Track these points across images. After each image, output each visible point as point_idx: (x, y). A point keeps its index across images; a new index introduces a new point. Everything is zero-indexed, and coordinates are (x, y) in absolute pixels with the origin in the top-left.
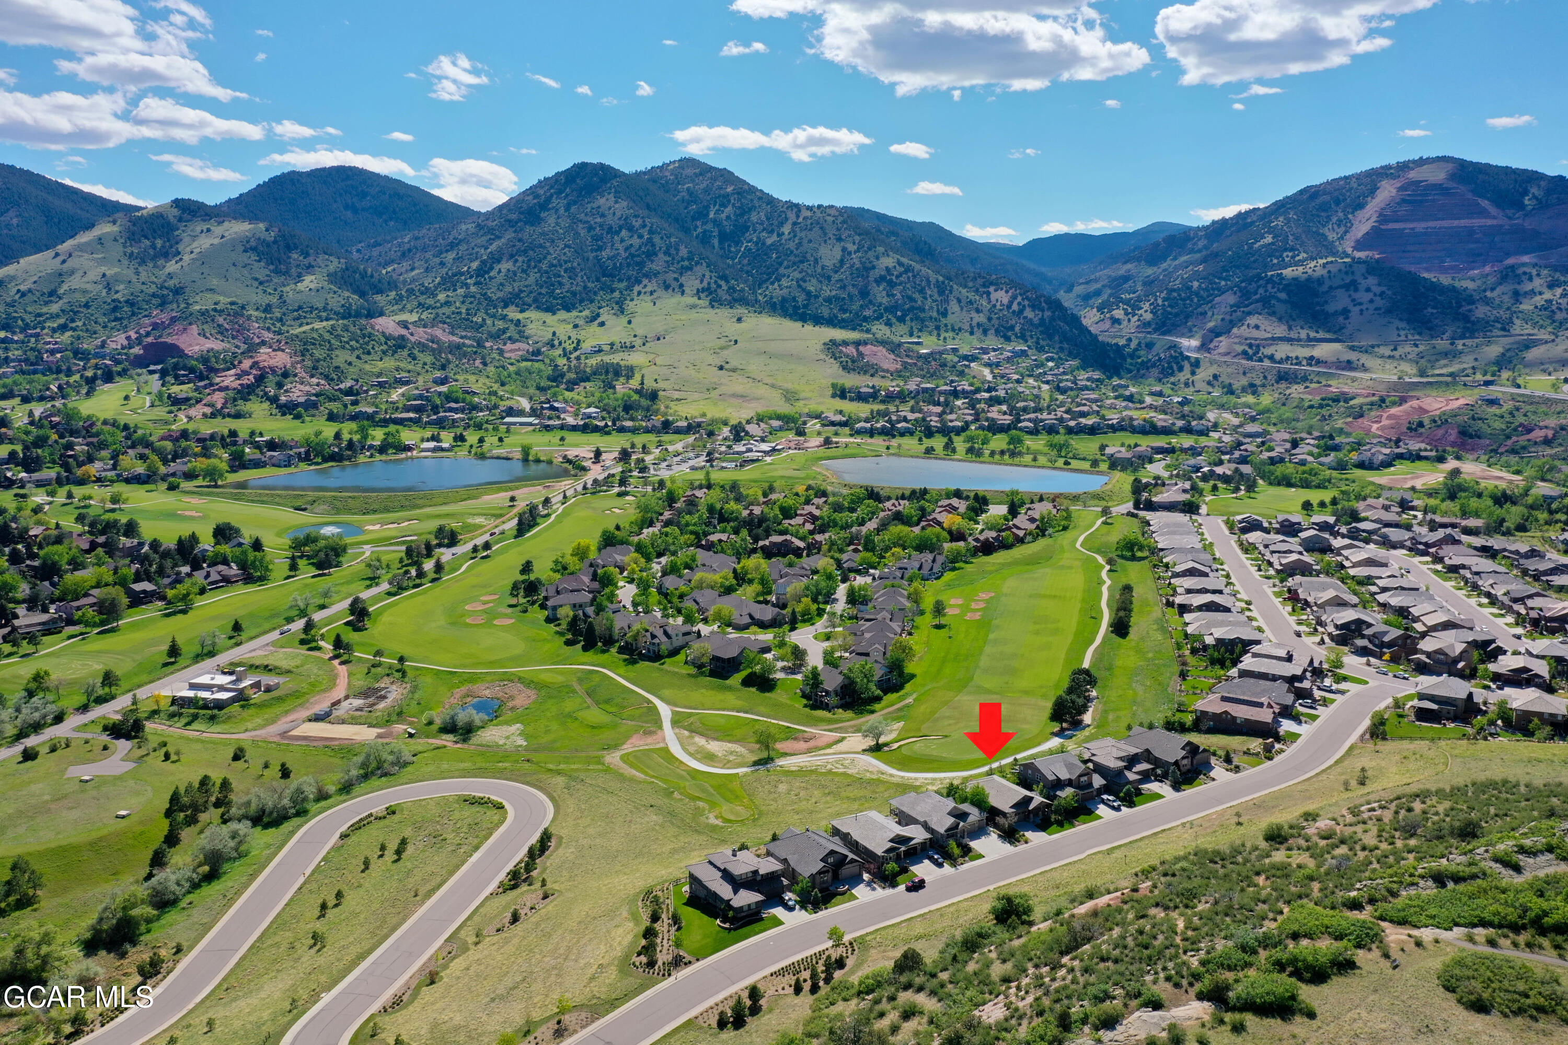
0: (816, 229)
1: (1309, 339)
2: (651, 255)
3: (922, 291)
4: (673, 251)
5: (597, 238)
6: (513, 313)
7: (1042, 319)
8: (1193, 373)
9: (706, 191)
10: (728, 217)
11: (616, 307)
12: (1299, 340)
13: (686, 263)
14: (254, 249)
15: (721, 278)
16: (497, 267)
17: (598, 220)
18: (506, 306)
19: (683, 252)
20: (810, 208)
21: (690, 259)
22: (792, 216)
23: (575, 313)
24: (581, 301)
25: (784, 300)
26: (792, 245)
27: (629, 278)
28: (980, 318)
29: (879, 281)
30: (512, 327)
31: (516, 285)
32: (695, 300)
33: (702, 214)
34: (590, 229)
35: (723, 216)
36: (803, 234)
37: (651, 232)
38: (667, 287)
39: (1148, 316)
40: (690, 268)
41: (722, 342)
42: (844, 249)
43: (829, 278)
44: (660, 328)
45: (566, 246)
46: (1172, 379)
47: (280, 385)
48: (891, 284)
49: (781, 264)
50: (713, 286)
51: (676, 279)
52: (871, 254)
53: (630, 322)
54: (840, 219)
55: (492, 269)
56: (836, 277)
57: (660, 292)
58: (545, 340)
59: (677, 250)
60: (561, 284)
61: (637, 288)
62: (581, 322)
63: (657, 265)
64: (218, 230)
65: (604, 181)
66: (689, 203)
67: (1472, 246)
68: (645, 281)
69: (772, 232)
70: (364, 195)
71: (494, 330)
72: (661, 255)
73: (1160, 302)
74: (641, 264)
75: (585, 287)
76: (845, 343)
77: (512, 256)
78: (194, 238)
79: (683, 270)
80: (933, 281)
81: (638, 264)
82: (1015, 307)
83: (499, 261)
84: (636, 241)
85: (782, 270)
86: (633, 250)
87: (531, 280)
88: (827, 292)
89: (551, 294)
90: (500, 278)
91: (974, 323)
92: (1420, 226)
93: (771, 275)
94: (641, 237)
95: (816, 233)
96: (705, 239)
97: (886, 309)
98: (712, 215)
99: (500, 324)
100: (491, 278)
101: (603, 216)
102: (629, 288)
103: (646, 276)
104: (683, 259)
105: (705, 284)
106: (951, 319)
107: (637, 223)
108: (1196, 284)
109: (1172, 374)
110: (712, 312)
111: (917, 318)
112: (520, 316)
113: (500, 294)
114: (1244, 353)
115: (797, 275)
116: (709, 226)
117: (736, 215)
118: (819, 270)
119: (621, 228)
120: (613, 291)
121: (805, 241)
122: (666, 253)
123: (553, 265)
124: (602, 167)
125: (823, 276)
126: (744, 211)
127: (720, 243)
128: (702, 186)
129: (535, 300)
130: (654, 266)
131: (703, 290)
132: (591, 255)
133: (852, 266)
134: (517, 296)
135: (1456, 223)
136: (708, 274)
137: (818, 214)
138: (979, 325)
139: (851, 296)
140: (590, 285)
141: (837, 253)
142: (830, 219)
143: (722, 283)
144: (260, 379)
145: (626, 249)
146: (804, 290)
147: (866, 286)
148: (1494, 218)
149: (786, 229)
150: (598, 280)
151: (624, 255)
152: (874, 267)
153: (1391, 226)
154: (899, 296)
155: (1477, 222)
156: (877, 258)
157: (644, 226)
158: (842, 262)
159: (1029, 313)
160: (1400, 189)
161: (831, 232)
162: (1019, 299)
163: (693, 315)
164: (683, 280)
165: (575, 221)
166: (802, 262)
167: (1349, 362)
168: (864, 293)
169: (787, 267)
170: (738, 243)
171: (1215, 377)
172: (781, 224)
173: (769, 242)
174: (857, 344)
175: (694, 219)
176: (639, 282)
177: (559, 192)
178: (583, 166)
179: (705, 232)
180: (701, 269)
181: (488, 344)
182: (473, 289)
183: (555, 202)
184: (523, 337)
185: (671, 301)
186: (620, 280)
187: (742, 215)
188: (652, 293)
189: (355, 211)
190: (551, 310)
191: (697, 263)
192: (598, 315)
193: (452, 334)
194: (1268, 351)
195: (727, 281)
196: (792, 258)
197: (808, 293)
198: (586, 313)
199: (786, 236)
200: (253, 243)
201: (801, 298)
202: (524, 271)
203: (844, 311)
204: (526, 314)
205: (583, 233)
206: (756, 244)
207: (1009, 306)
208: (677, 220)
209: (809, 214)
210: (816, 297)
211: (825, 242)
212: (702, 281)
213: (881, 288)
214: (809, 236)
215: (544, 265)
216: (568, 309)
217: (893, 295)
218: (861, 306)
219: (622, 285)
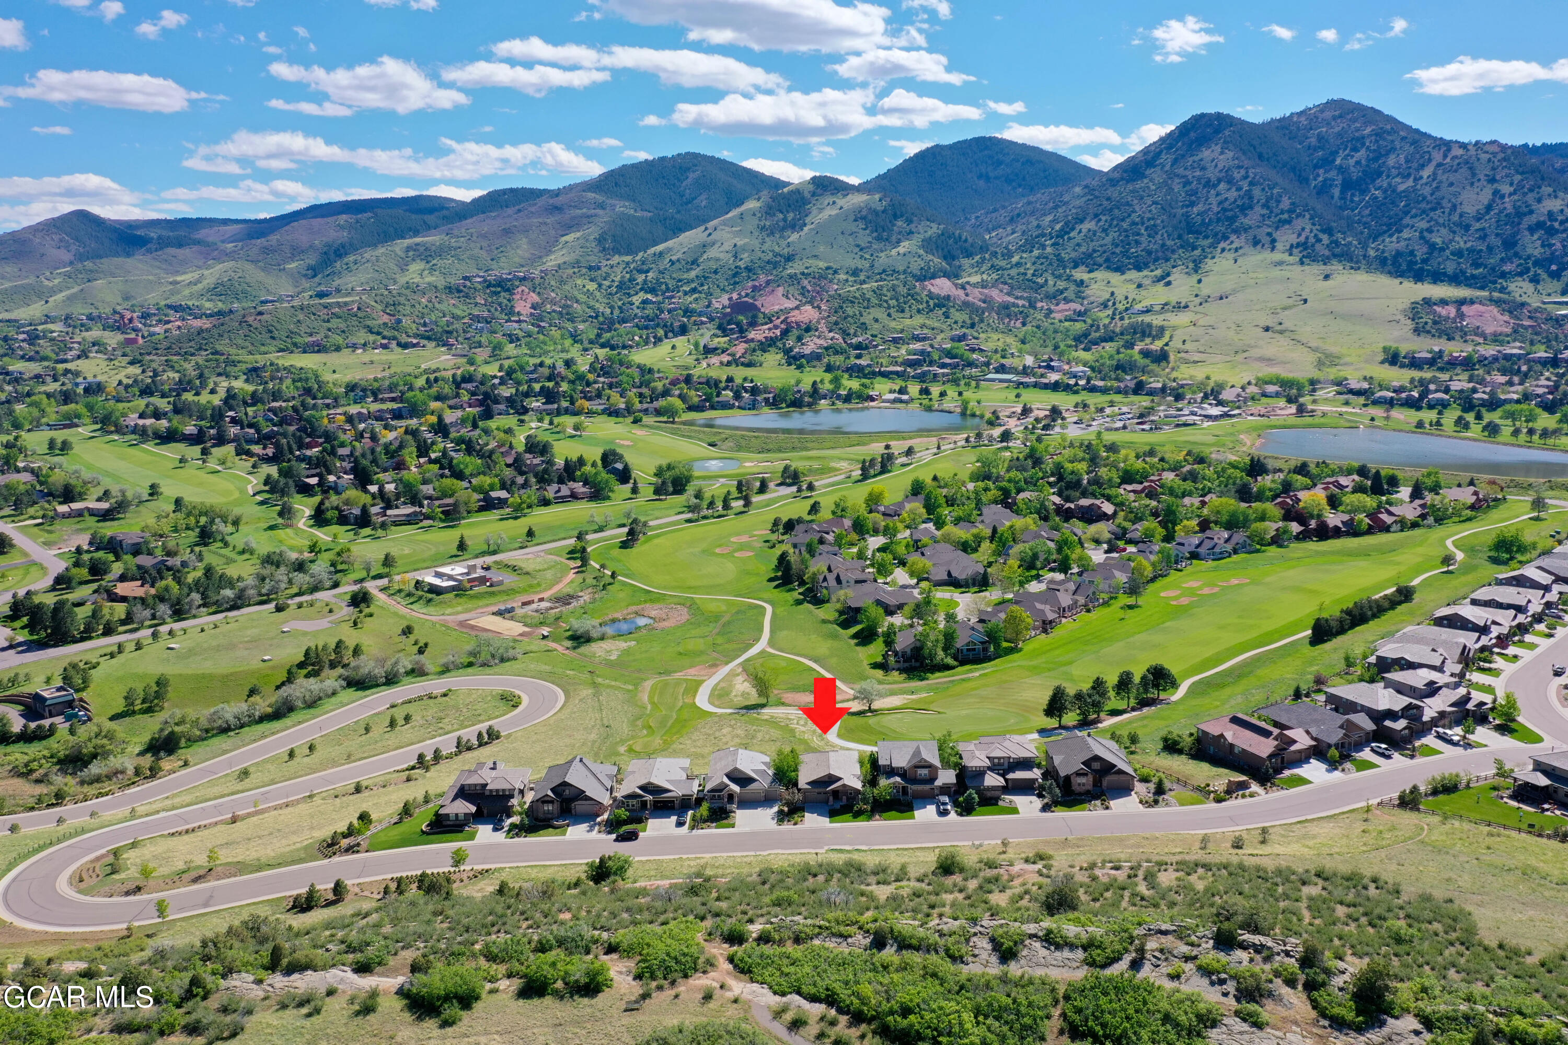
0: (1464, 170)
2: (1245, 209)
4: (1273, 204)
5: (1192, 193)
6: (1080, 274)
9: (1340, 135)
10: (1358, 163)
11: (1191, 265)
13: (1286, 216)
14: (864, 218)
15: (1323, 231)
16: (1078, 227)
17: (1198, 173)
18: (1075, 267)
19: (1286, 203)
20: (1463, 146)
21: (1290, 211)
22: (1437, 157)
23: (1145, 273)
24: (1156, 260)
25: (1398, 254)
26: (1427, 191)
27: (1216, 235)
29: (1532, 230)
30: (1073, 287)
31: (1092, 245)
32: (1286, 257)
33: (1327, 162)
34: (1187, 183)
35: (1352, 162)
36: (1444, 177)
37: (1251, 184)
38: (1256, 242)
40: (1289, 222)
41: (1290, 302)
42: (1496, 193)
43: (1467, 228)
44: (1227, 287)
45: (1154, 203)
47: (799, 339)
48: (1551, 232)
49: (1406, 213)
50: (1312, 240)
51: (1269, 234)
52: (1530, 197)
53: (1199, 281)
54: (1502, 155)
55: (1073, 229)
56: (1478, 225)
57: (1248, 249)
58: (1101, 300)
59: (1278, 202)
60: (1137, 243)
61: (1222, 245)
62: (1146, 282)
63: (1252, 217)
64: (841, 202)
65: (1217, 131)
66: (1315, 149)
68: (1233, 237)
69: (1409, 175)
70: (1000, 163)
71: (1051, 290)
72: (1258, 208)
74: (1233, 219)
75: (1163, 245)
76: (1444, 302)
77: (1096, 216)
78: (821, 210)
79: (1280, 224)
81: (1229, 219)
83: (1082, 221)
84: (1233, 194)
85: (1407, 220)
86: (1226, 205)
87: (1108, 240)
88: (1460, 242)
89: (1125, 253)
90: (1079, 239)
93: (1394, 226)
94: (1239, 189)
95: (1462, 175)
96: (1323, 190)
97: (1537, 263)
98: (1338, 162)
99: (1061, 285)
100: (1070, 239)
101: (1203, 169)
102: (1213, 246)
103: (1236, 232)
104: (1282, 212)
105: (1302, 239)
107: (1237, 175)
110: (1299, 268)
112: (1086, 277)
113: (1073, 255)
115: (1424, 225)
116: (1333, 174)
117: (1368, 160)
118: (1455, 218)
119: (1220, 180)
120: (1194, 248)
121: (1445, 185)
122: (1263, 206)
123: (1134, 223)
124: (1219, 116)
125: (1459, 225)
126: (1378, 155)
127: (1343, 192)
128: (1337, 129)
129: (1107, 260)
130: (1246, 221)
131: (1298, 245)
132: (1180, 212)
133: (1501, 212)
134: (1090, 256)
136: (1308, 227)
137: (1472, 151)
139: (1490, 249)
140: (1169, 243)
141: (1486, 196)
142: (1484, 157)
143: (1325, 239)
144: (785, 333)
145: (1220, 203)
146: (1427, 242)
147: (1514, 235)
149: (1426, 173)
150: (1180, 237)
151: (1216, 209)
152: (1531, 212)
154: (1558, 246)
156: (1539, 201)
157: (1246, 177)
158: (1489, 208)
161: (1483, 172)
163: (1276, 272)
165: (1171, 175)
166: (1433, 209)
168: (1510, 244)
169: (1415, 216)
170: (1364, 192)
172: (1422, 166)
173: (1402, 188)
174: (1461, 302)
175: (1316, 167)
176: (1225, 238)
177: (1170, 147)
178: (1203, 115)
179: (1325, 180)
180: (1304, 223)
181: (1039, 305)
182: (1049, 250)
183: (1163, 156)
184: (1080, 296)
185: (1256, 259)
186: (1206, 237)
187: (1376, 159)
188: (1236, 250)
189: (987, 179)
190: (1120, 270)
191: (1299, 216)
192: (1168, 275)
193: (1009, 294)
195: (1331, 235)
196: (1423, 205)
197: (1432, 247)
198: (1158, 272)
199: (1424, 181)
200: (864, 213)
201: (1421, 252)
202: (1104, 230)
203: (1476, 265)
204: (1092, 275)
205: (1177, 188)
206: (1385, 191)
208: (1293, 169)
209: (1460, 152)
210: (1442, 249)
211: (1472, 184)
212: (1299, 235)
213: (1536, 237)
214: (1452, 179)
215: (1125, 225)
216: (1139, 269)
217: (1550, 246)
218: (1502, 260)
219: (1206, 243)
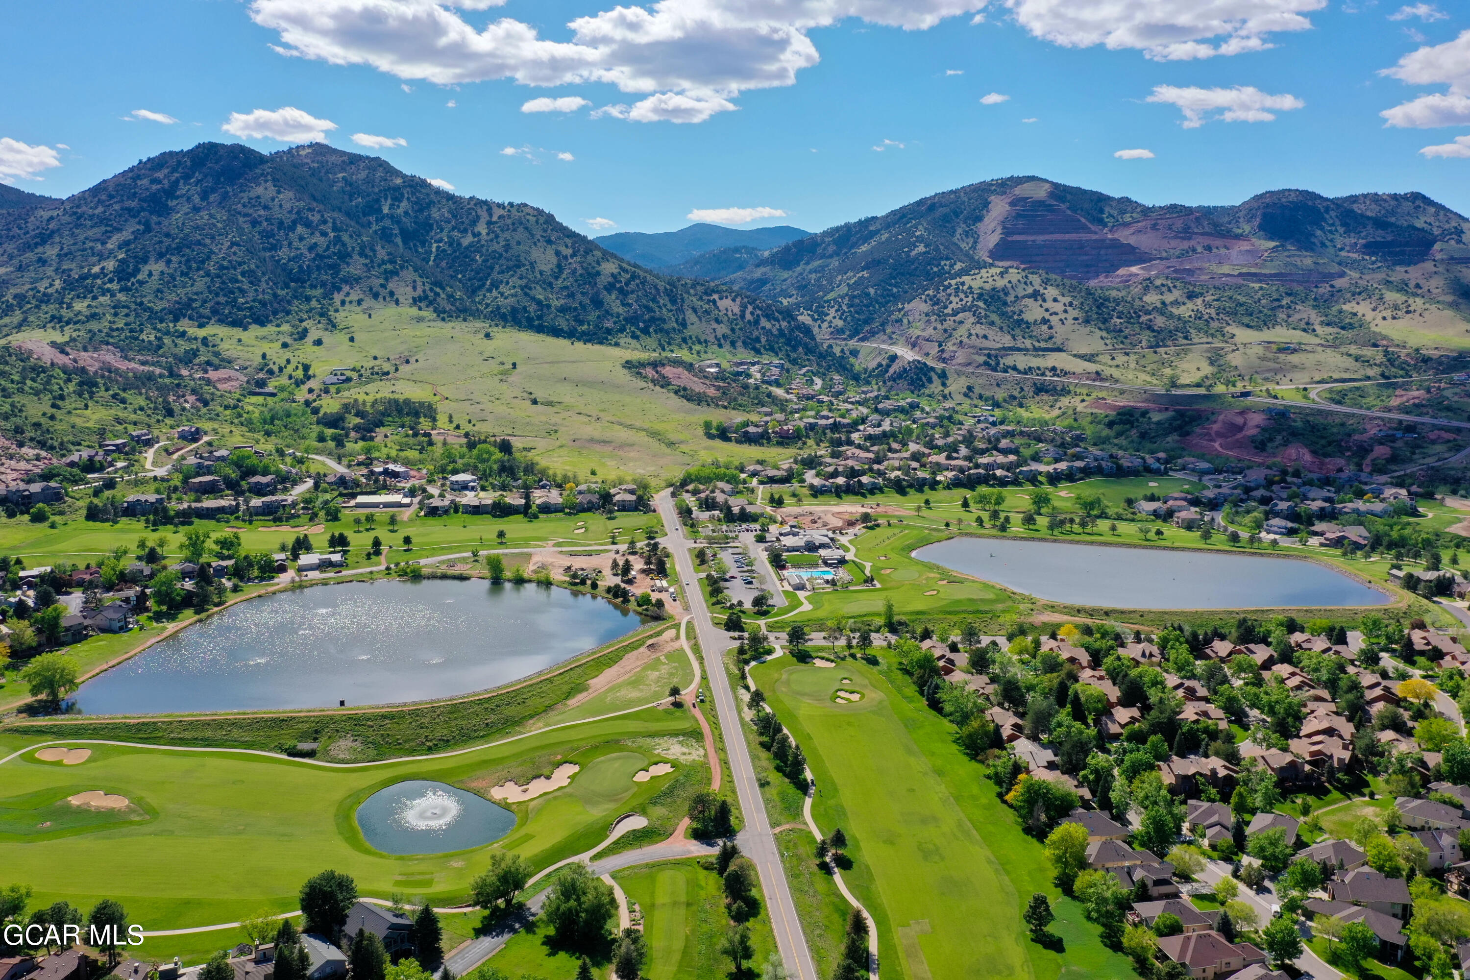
0: (521, 229)
1: (1036, 349)
2: (344, 256)
3: (654, 300)
4: (368, 251)
5: (267, 235)
6: (192, 329)
7: (780, 330)
8: (944, 385)
9: (368, 182)
10: (406, 213)
11: (323, 320)
12: (1027, 350)
13: (389, 267)
15: (434, 284)
16: (144, 269)
18: (176, 320)
19: (382, 253)
20: (500, 206)
21: (391, 262)
22: (483, 214)
23: (273, 328)
24: (275, 313)
25: (514, 310)
26: (497, 247)
27: (323, 284)
28: (722, 329)
29: (607, 290)
30: (202, 348)
31: (180, 291)
32: (414, 311)
33: (373, 208)
34: (255, 223)
36: (507, 235)
37: (335, 228)
38: (376, 296)
39: (840, 323)
40: (395, 273)
41: (496, 365)
42: (558, 253)
43: (550, 285)
44: (400, 348)
45: (233, 244)
46: (927, 392)
48: (623, 293)
49: (491, 268)
50: (430, 294)
51: (383, 286)
52: (590, 259)
53: (352, 339)
55: (137, 271)
56: (559, 283)
57: (368, 302)
58: (257, 364)
59: (374, 251)
60: (242, 291)
61: (338, 297)
62: (288, 340)
63: (355, 266)
65: (249, 166)
66: (352, 195)
67: (1085, 258)
68: (346, 288)
69: (465, 231)
71: (179, 352)
72: (356, 257)
73: (845, 308)
74: (335, 268)
76: (642, 365)
77: (160, 255)
79: (389, 275)
80: (662, 289)
81: (331, 267)
82: (748, 317)
83: (145, 260)
84: (317, 238)
85: (495, 275)
86: (320, 250)
87: (200, 285)
88: (556, 301)
89: (233, 303)
90: (155, 283)
91: (719, 335)
92: (1040, 238)
93: (484, 280)
94: (324, 234)
95: (521, 234)
97: (627, 321)
98: (386, 210)
99: (183, 344)
100: (141, 283)
102: (328, 296)
103: (346, 281)
104: (383, 262)
105: (420, 292)
106: (691, 331)
107: (316, 218)
108: (872, 291)
109: (923, 386)
110: (444, 325)
111: (661, 330)
112: (203, 333)
113: (162, 304)
114: (986, 363)
115: (517, 281)
116: (386, 223)
117: (414, 211)
118: (538, 275)
119: (294, 223)
120: (308, 299)
121: (513, 243)
122: (361, 255)
123: (221, 268)
124: (240, 148)
125: (545, 282)
126: (422, 207)
127: (405, 242)
129: (214, 312)
130: (351, 269)
131: (420, 299)
132: (268, 256)
133: (574, 272)
134: (188, 304)
135: (1067, 237)
136: (418, 280)
137: (514, 213)
138: (725, 337)
140: (279, 292)
141: (551, 256)
145: (310, 249)
146: (531, 298)
147: (596, 294)
148: (1096, 233)
149: (482, 229)
150: (287, 286)
151: (310, 256)
152: (598, 273)
153: (1016, 238)
154: (635, 306)
155: (1084, 236)
157: (325, 222)
158: (560, 268)
159: (764, 322)
160: (1012, 204)
162: (750, 308)
164: (390, 286)
166: (517, 266)
167: (1097, 373)
168: (597, 303)
169: (501, 272)
171: (970, 388)
172: (474, 223)
173: (465, 242)
175: (364, 213)
176: (339, 290)
177: (187, 177)
178: (210, 145)
179: (382, 228)
180: (409, 274)
181: (184, 373)
182: (121, 297)
183: (183, 189)
184: (224, 361)
185: (386, 313)
186: (314, 287)
187: (421, 210)
188: (359, 302)
190: (240, 324)
191: (402, 267)
192: (306, 331)
193: (128, 359)
194: (1009, 361)
195: (443, 288)
196: (502, 261)
197: (539, 303)
199: (485, 236)
201: (532, 308)
202: (184, 274)
203: (581, 322)
204: (210, 330)
205: (247, 227)
206: (451, 245)
207: (743, 316)
209: (501, 212)
210: (548, 306)
211: (535, 244)
212: (415, 288)
213: (613, 297)
214: (517, 238)
215: (211, 267)
216: (261, 322)
217: (630, 305)
218: (599, 317)
219: (319, 292)
